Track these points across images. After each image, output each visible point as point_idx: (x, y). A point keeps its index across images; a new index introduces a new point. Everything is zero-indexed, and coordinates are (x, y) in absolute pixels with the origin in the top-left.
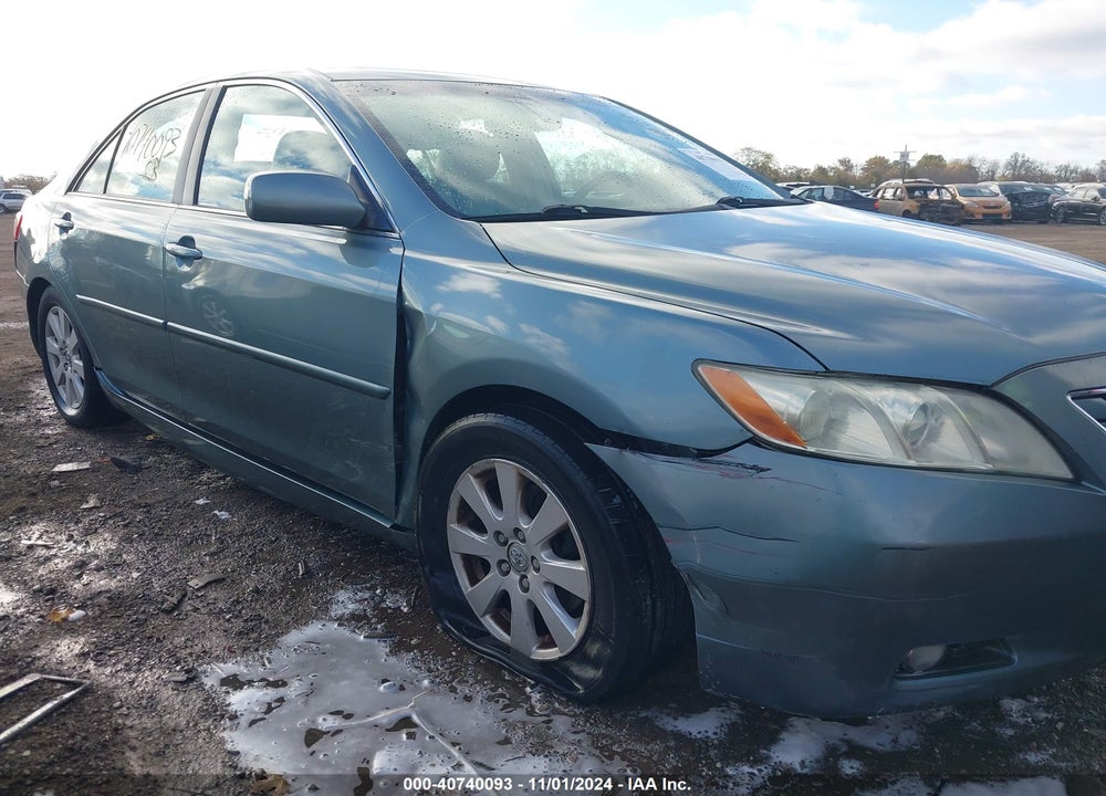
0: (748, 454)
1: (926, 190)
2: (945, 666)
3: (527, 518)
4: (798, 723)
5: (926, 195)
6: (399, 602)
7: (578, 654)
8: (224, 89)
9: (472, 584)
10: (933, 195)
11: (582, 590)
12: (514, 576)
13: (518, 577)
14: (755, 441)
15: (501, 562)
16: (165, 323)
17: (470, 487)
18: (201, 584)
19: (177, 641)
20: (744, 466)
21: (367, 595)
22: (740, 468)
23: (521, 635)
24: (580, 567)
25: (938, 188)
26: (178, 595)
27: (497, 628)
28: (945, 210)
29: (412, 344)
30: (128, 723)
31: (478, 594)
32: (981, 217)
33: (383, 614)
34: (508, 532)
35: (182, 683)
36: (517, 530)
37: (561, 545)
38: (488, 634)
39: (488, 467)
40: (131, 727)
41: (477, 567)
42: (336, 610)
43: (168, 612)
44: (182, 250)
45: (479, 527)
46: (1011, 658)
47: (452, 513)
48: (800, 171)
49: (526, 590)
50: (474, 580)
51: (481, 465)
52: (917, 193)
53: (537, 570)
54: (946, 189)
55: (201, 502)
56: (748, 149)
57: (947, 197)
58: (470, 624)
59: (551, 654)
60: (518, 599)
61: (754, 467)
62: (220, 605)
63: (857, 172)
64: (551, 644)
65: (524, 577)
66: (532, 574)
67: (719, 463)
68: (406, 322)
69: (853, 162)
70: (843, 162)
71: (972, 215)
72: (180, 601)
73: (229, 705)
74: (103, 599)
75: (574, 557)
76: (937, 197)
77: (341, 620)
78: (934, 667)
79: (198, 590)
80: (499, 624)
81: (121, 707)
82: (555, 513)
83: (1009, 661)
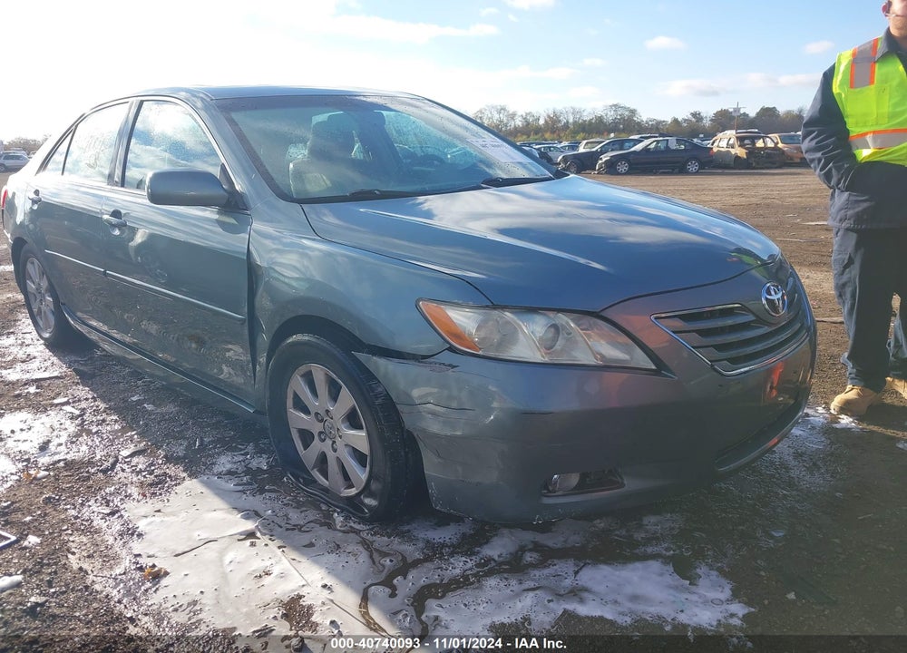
0: (448, 357)
1: (753, 139)
2: (581, 488)
3: (333, 403)
4: (506, 531)
5: (754, 143)
6: (262, 463)
7: (366, 490)
8: (142, 102)
9: (305, 449)
10: (760, 144)
11: (364, 447)
12: (329, 442)
13: (331, 443)
14: (452, 349)
15: (320, 433)
16: (105, 272)
17: (298, 384)
18: (129, 453)
19: (107, 490)
20: (444, 364)
21: (241, 458)
22: (442, 366)
23: (333, 481)
24: (363, 433)
25: (763, 137)
26: (111, 460)
27: (321, 477)
28: (769, 156)
29: (256, 287)
30: (71, 539)
31: (309, 456)
32: (798, 161)
33: (248, 471)
34: (322, 413)
35: (108, 515)
36: (327, 411)
37: (352, 420)
38: (315, 481)
39: (307, 370)
40: (73, 542)
41: (307, 437)
42: (217, 469)
43: (104, 472)
44: (114, 220)
45: (306, 411)
46: (623, 483)
47: (290, 402)
48: (659, 123)
49: (335, 451)
50: (306, 446)
51: (303, 369)
52: (746, 142)
53: (340, 437)
54: (770, 138)
55: (135, 399)
56: (615, 106)
57: (770, 144)
58: (306, 476)
59: (353, 492)
60: (331, 456)
61: (449, 365)
62: (140, 466)
63: (707, 123)
64: (351, 486)
65: (334, 442)
66: (338, 440)
67: (431, 363)
68: (252, 271)
69: (703, 115)
70: (694, 115)
71: (791, 159)
72: (114, 465)
73: (137, 528)
74: (62, 464)
75: (360, 428)
76: (762, 145)
77: (220, 475)
78: (572, 490)
79: (126, 458)
80: (322, 475)
81: (67, 529)
82: (347, 400)
83: (622, 485)
